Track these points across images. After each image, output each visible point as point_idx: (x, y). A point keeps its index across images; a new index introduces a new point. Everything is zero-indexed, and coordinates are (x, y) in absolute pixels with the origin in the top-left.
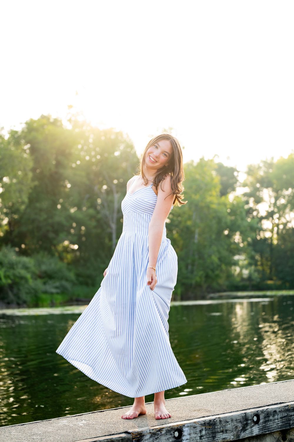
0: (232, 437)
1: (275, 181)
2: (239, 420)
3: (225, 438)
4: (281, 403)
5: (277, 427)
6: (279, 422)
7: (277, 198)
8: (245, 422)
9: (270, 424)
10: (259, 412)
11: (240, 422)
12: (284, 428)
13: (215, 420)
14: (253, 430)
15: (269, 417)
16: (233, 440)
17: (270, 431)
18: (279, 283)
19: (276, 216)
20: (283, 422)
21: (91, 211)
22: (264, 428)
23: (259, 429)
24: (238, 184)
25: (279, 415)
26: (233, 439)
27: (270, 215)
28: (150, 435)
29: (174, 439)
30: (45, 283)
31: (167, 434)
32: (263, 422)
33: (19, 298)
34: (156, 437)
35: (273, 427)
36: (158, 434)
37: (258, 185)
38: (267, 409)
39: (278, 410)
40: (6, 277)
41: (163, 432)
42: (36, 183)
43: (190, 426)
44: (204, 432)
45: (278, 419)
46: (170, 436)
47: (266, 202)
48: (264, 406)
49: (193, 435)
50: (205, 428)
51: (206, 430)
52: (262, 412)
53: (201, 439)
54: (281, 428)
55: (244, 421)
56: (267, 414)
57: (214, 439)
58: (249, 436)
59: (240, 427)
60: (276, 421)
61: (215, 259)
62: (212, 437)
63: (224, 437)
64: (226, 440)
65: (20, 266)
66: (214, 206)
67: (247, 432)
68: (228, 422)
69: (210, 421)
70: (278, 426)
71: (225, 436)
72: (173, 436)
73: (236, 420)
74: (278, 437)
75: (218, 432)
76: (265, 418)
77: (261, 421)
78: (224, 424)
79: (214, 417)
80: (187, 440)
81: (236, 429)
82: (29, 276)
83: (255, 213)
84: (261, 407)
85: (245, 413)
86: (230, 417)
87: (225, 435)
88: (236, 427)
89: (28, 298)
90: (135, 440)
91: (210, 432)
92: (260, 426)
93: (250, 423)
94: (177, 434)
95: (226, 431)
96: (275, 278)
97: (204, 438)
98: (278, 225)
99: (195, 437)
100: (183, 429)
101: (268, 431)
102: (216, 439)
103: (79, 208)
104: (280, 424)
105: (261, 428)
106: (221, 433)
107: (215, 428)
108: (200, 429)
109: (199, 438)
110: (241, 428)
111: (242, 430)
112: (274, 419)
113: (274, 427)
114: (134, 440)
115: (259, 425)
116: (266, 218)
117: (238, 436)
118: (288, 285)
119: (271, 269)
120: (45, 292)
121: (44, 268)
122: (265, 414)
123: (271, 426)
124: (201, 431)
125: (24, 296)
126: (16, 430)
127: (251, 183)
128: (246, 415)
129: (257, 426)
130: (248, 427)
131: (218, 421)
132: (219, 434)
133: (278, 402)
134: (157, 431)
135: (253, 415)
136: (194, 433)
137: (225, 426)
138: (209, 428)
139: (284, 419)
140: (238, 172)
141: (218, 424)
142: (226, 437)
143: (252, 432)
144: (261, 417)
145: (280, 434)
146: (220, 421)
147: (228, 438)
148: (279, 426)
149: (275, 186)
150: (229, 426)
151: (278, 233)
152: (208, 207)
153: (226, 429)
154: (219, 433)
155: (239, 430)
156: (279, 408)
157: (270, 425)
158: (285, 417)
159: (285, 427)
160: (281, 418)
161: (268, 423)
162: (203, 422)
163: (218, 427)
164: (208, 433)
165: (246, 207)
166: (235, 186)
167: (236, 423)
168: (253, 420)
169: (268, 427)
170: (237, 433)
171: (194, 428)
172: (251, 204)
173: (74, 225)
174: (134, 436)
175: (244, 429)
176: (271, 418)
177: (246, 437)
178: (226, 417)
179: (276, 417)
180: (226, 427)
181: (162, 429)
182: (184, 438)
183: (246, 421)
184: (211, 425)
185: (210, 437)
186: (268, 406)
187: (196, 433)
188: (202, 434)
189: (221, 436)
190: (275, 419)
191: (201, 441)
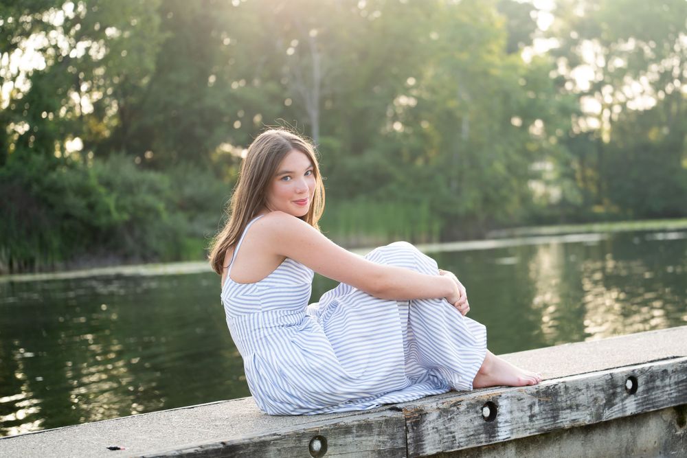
0: (588, 418)
1: (604, 26)
2: (599, 386)
3: (574, 420)
4: (674, 358)
5: (669, 399)
6: (672, 391)
7: (608, 57)
8: (611, 391)
9: (656, 394)
10: (636, 372)
11: (603, 390)
12: (682, 403)
13: (557, 387)
14: (626, 405)
15: (654, 381)
16: (590, 423)
17: (657, 407)
18: (615, 209)
19: (607, 90)
20: (679, 391)
21: (272, 87)
22: (645, 401)
23: (637, 404)
24: (537, 33)
25: (672, 378)
26: (589, 421)
27: (596, 87)
28: (438, 412)
29: (482, 421)
30: (191, 219)
31: (469, 412)
32: (643, 391)
33: (144, 245)
34: (449, 417)
35: (662, 399)
36: (453, 412)
37: (574, 35)
38: (650, 368)
39: (670, 369)
40: (120, 209)
41: (463, 408)
42: (169, 34)
43: (512, 397)
44: (536, 409)
45: (670, 386)
46: (475, 415)
47: (589, 64)
48: (643, 363)
49: (517, 414)
50: (540, 400)
51: (540, 405)
52: (642, 372)
53: (531, 420)
54: (676, 402)
55: (610, 388)
56: (651, 376)
57: (555, 421)
58: (620, 415)
59: (602, 400)
60: (668, 389)
61: (500, 167)
62: (551, 417)
63: (573, 418)
64: (578, 423)
65: (144, 188)
66: (495, 72)
67: (616, 408)
68: (580, 390)
69: (548, 387)
70: (671, 398)
71: (574, 415)
72: (480, 415)
73: (595, 387)
74: (670, 419)
75: (563, 409)
76: (647, 382)
77: (640, 389)
78: (573, 394)
79: (554, 382)
80: (506, 422)
81: (595, 403)
82: (161, 206)
83: (568, 86)
84: (638, 364)
85: (611, 374)
86: (583, 380)
87: (576, 413)
88: (596, 399)
89: (161, 246)
90: (411, 423)
91: (547, 408)
92: (639, 397)
93: (621, 392)
94: (487, 412)
95: (577, 406)
96: (606, 201)
97: (537, 420)
98: (610, 107)
99: (521, 418)
100: (498, 402)
101: (653, 407)
102: (559, 421)
103: (249, 81)
104: (674, 395)
105: (640, 401)
106: (569, 411)
107: (556, 402)
108: (530, 403)
109: (527, 419)
110: (604, 402)
111: (605, 405)
112: (663, 385)
113: (663, 401)
114: (409, 421)
115: (637, 396)
116: (591, 93)
117: (599, 416)
118: (630, 212)
119: (599, 186)
120: (193, 235)
121: (188, 191)
122: (648, 376)
123: (659, 397)
124: (531, 407)
125: (153, 242)
126: (180, 415)
127: (562, 30)
128: (612, 378)
129: (632, 398)
130: (617, 400)
131: (562, 387)
132: (564, 412)
133: (669, 356)
134: (451, 406)
135: (625, 378)
136: (518, 410)
137: (575, 397)
138: (547, 402)
139: (680, 385)
140: (538, 10)
141: (562, 393)
142: (578, 417)
143: (623, 409)
144: (641, 381)
145: (673, 413)
146: (566, 388)
147: (581, 420)
148: (673, 397)
149: (604, 36)
150: (582, 397)
151: (611, 120)
152: (486, 74)
153: (578, 402)
154: (565, 409)
155: (600, 406)
156: (673, 365)
157: (657, 396)
158: (682, 381)
159: (683, 401)
160: (676, 383)
161: (653, 393)
162: (536, 391)
163: (563, 399)
164: (544, 410)
165: (553, 75)
166: (532, 36)
167: (594, 393)
168: (626, 388)
169: (652, 399)
170: (597, 410)
171: (519, 400)
172: (562, 70)
173: (241, 114)
174: (408, 414)
175: (609, 403)
176: (658, 383)
177: (614, 417)
178: (577, 381)
179: (667, 381)
180: (577, 398)
181: (461, 401)
182: (500, 419)
183: (612, 389)
184: (550, 394)
185: (549, 418)
186: (651, 362)
187: (522, 411)
188: (533, 412)
189: (569, 415)
190: (665, 386)
191: (532, 424)
